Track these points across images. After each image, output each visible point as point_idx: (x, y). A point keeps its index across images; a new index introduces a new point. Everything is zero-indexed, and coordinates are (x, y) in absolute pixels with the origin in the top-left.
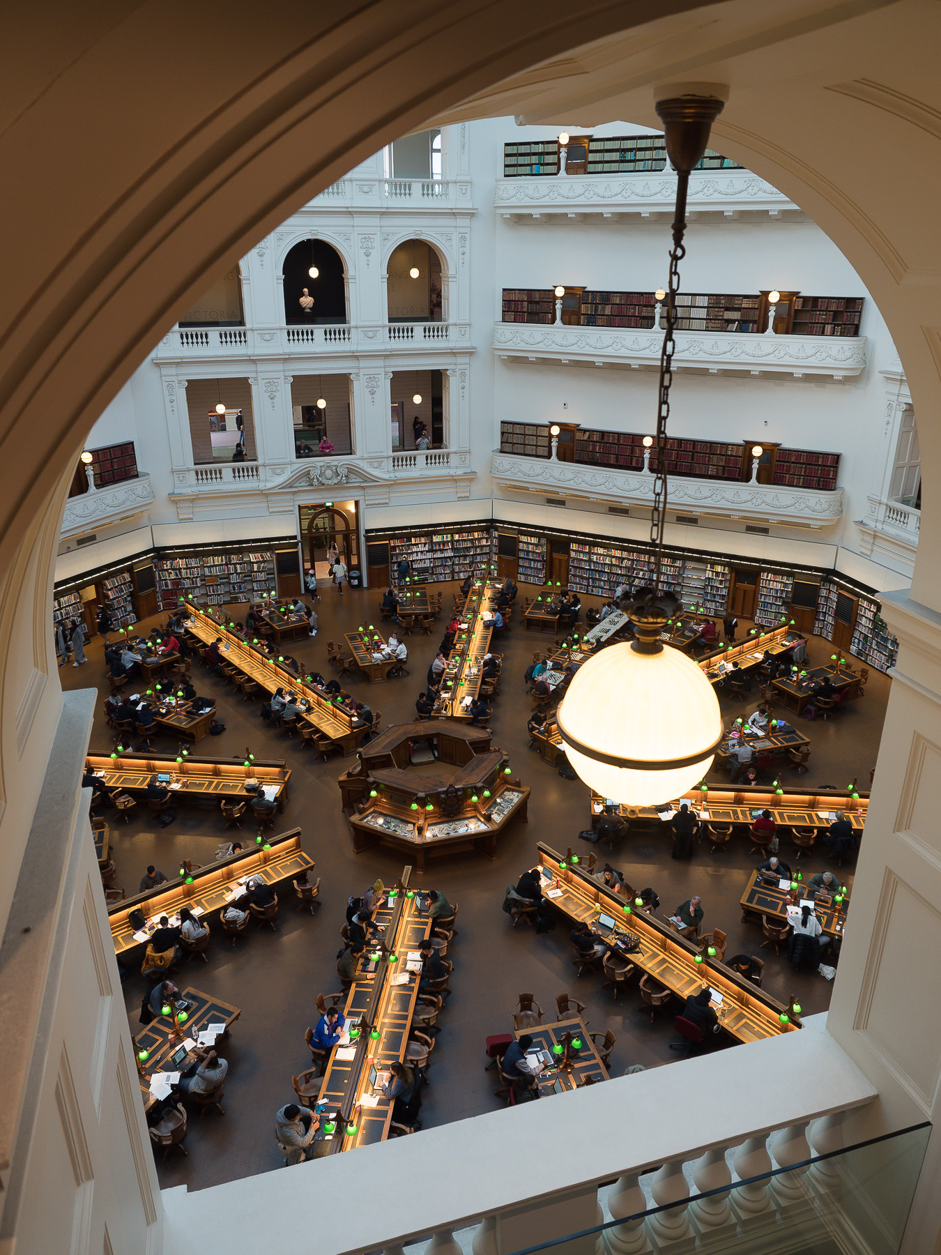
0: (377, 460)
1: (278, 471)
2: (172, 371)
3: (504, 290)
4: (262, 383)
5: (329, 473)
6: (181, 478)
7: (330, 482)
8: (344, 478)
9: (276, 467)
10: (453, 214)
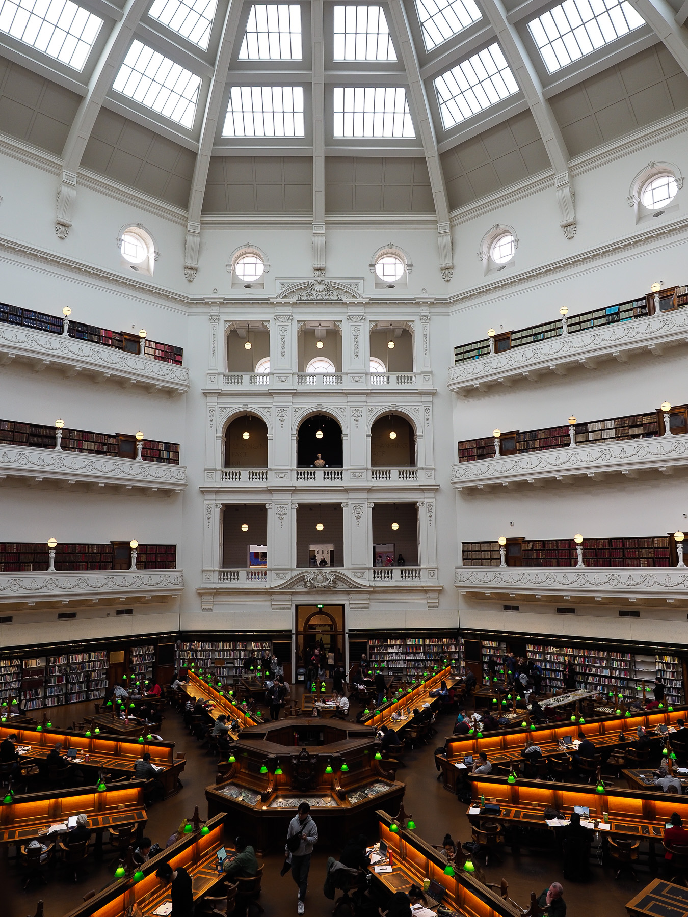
0: (360, 571)
1: (281, 575)
2: (211, 497)
3: (459, 442)
4: (275, 507)
5: (320, 578)
6: (208, 577)
7: (320, 585)
8: (331, 582)
9: (279, 572)
10: (420, 393)
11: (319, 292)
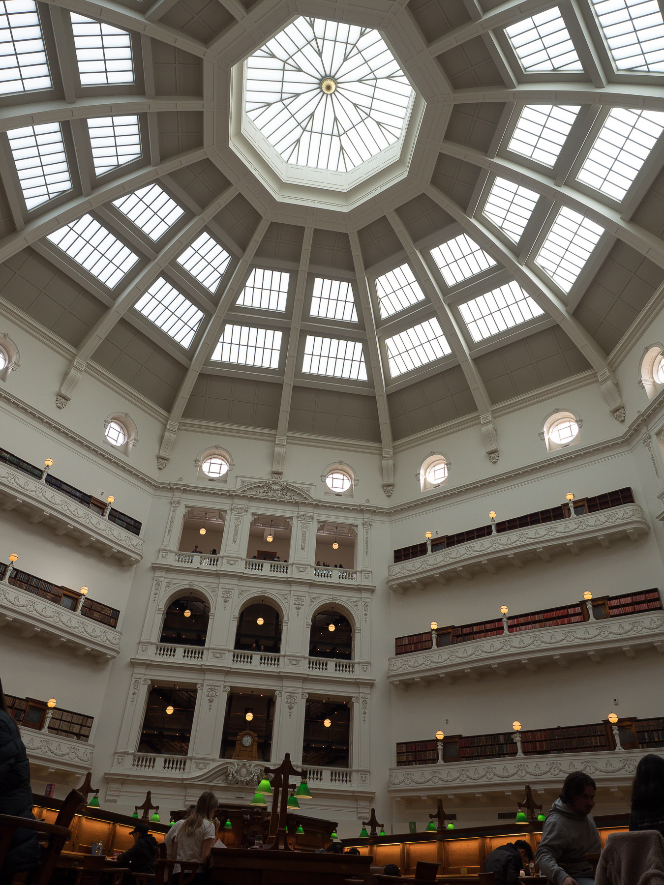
11: (275, 491)
